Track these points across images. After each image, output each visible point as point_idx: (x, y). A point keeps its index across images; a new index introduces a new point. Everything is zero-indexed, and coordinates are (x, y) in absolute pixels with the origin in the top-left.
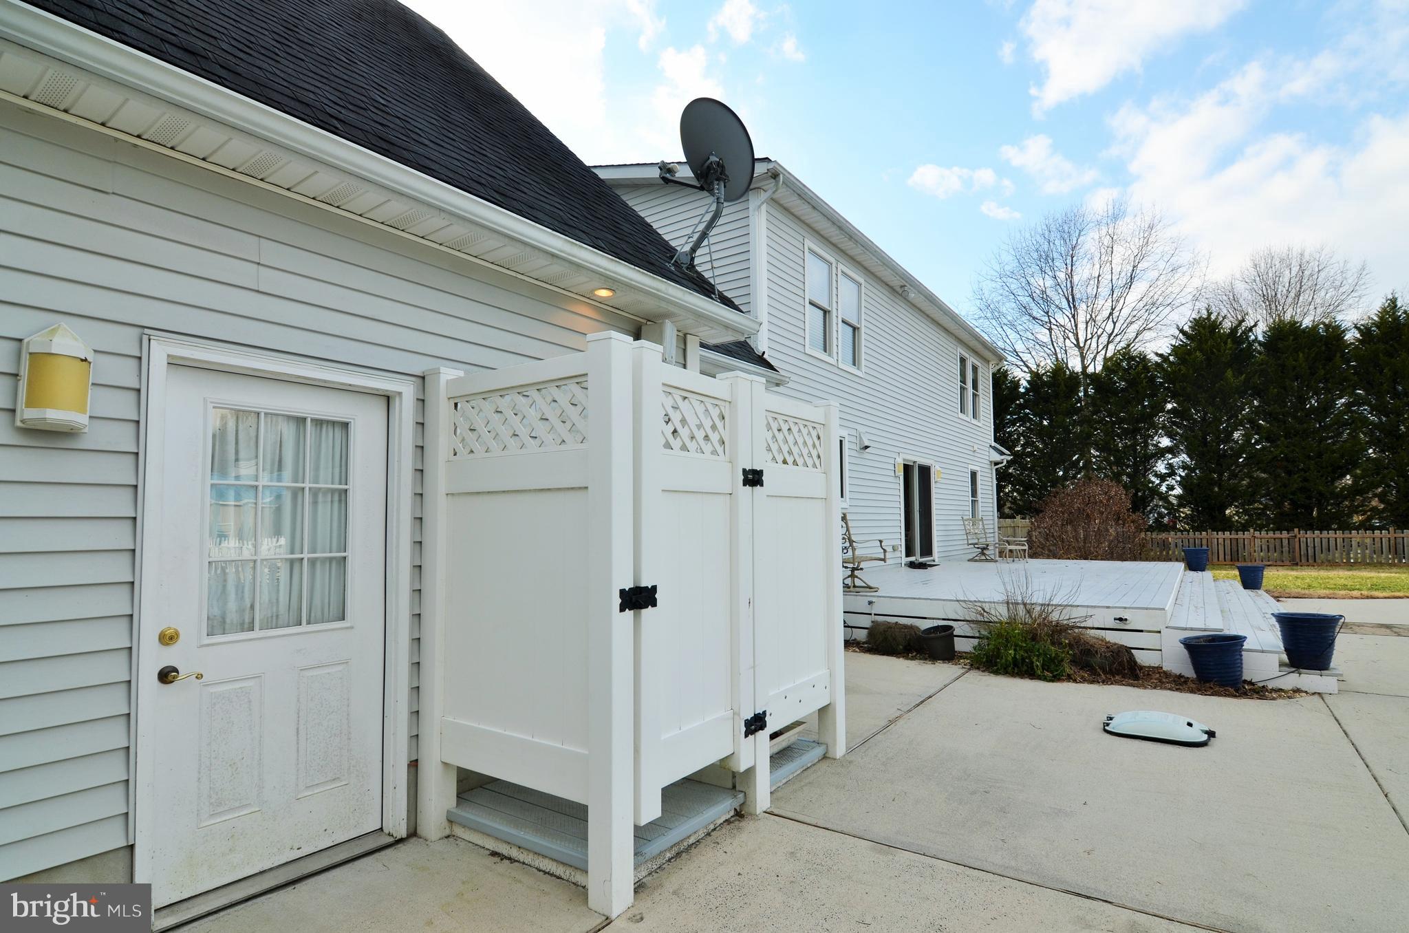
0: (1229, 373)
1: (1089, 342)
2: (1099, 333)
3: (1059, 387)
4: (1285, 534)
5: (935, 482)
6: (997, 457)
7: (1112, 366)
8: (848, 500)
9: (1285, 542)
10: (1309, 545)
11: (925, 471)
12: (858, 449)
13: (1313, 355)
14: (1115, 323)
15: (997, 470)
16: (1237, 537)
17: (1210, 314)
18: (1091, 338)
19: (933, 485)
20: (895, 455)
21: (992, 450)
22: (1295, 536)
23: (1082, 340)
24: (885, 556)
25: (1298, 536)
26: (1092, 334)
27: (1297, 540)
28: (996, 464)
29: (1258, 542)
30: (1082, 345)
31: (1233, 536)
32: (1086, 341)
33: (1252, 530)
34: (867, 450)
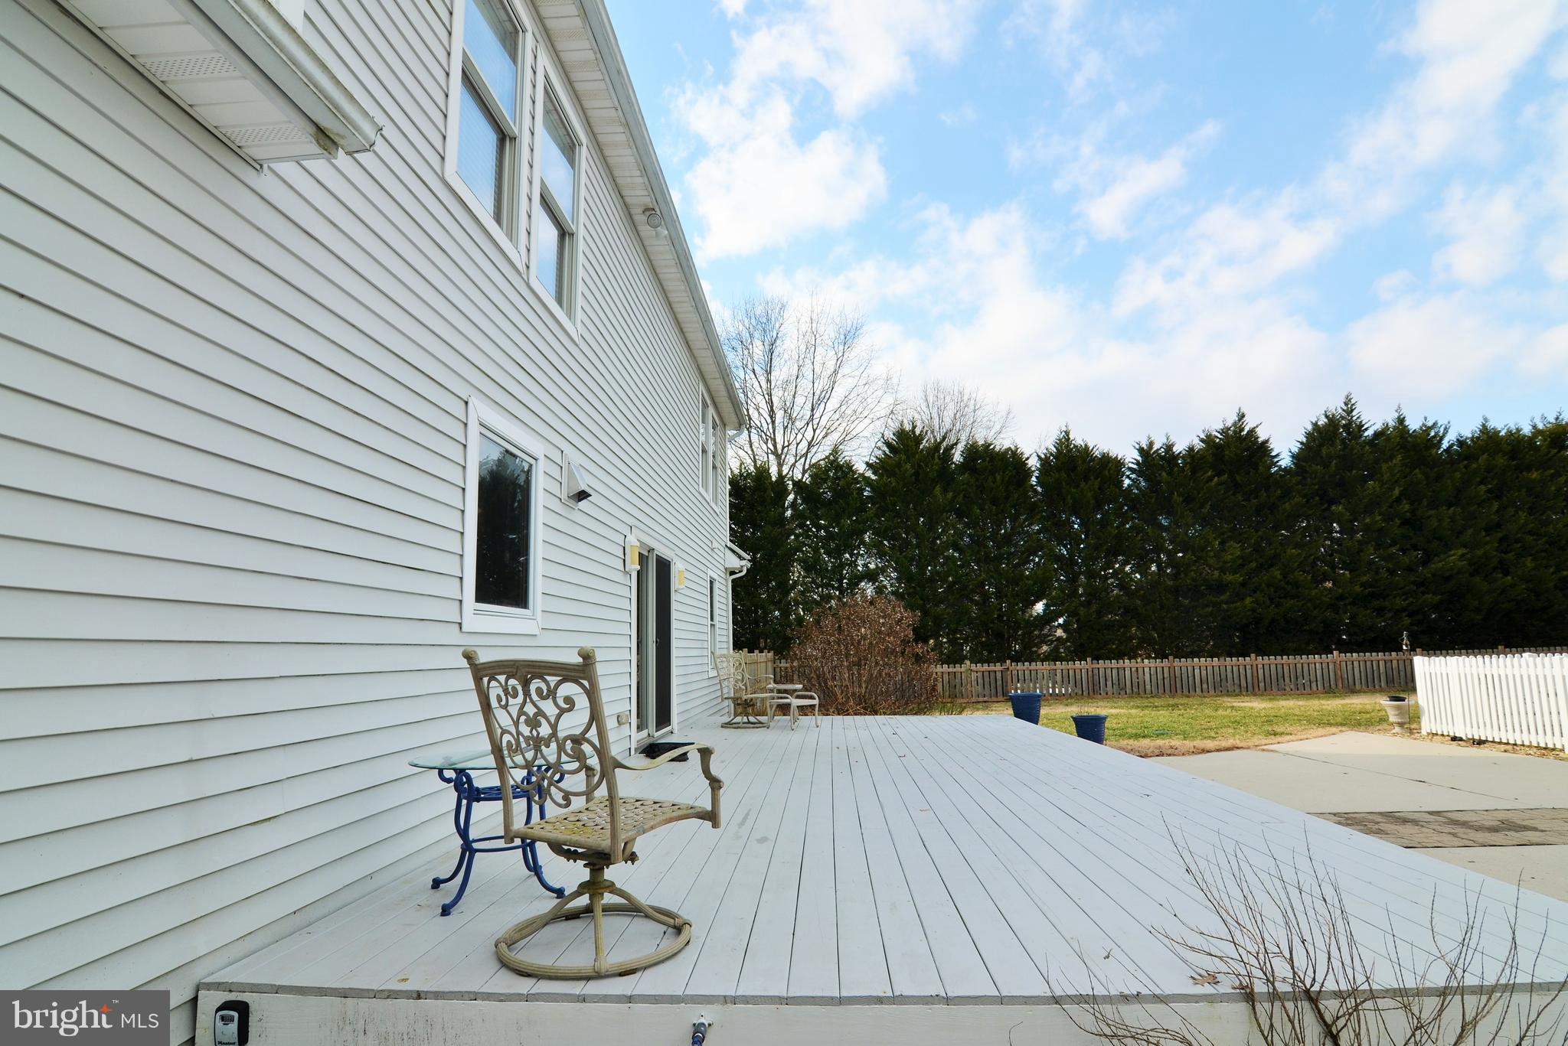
0: (938, 490)
1: (786, 449)
2: (798, 440)
3: (765, 492)
4: (998, 667)
5: (676, 591)
6: (734, 562)
7: (819, 473)
8: (539, 615)
9: (999, 675)
10: (1020, 678)
11: (664, 567)
12: (564, 496)
13: (1007, 478)
14: (814, 431)
15: (733, 581)
16: (954, 670)
17: (914, 427)
18: (788, 446)
19: (674, 596)
20: (626, 530)
21: (727, 550)
22: (1008, 668)
23: (779, 447)
24: (715, 800)
25: (1011, 668)
26: (788, 441)
27: (1009, 672)
28: (732, 573)
29: (974, 675)
30: (780, 452)
31: (951, 670)
32: (783, 448)
33: (968, 662)
34: (583, 504)
